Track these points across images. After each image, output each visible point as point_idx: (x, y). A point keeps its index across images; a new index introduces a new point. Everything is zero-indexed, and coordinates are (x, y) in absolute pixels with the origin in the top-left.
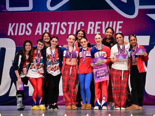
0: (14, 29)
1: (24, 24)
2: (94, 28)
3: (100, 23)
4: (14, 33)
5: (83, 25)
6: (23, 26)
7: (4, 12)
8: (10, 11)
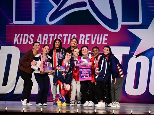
0: (19, 39)
1: (27, 35)
2: (85, 39)
3: (90, 35)
4: (19, 42)
5: (76, 37)
6: (26, 37)
7: (11, 25)
8: (16, 24)
